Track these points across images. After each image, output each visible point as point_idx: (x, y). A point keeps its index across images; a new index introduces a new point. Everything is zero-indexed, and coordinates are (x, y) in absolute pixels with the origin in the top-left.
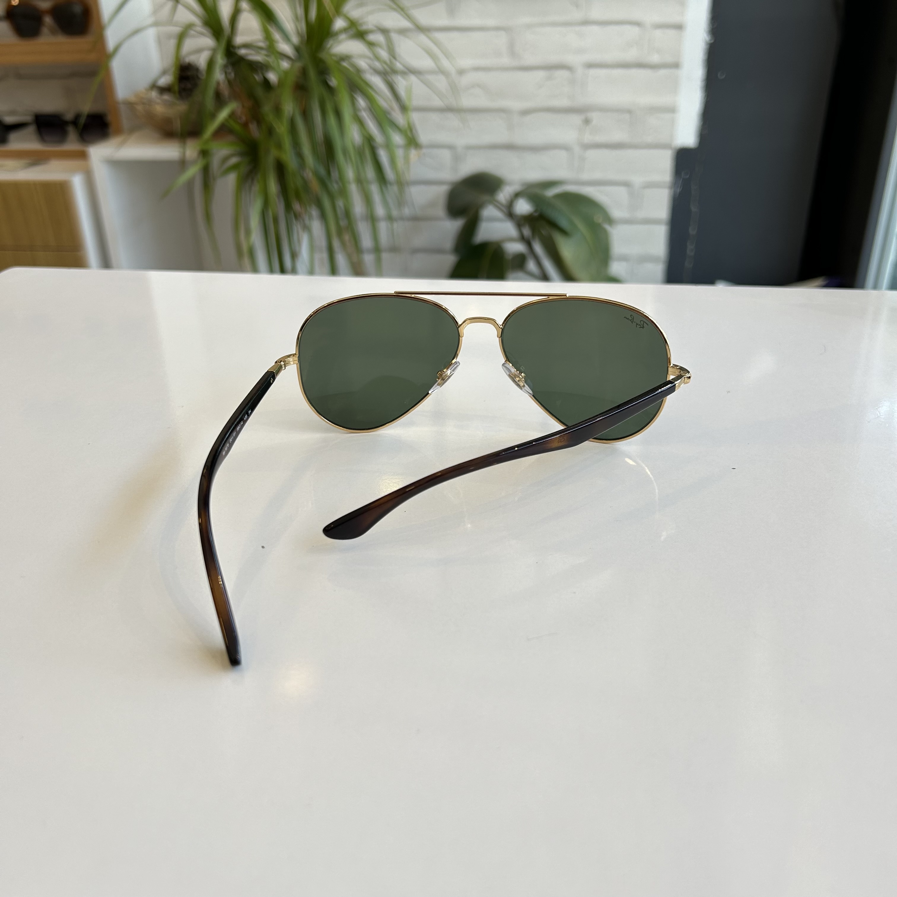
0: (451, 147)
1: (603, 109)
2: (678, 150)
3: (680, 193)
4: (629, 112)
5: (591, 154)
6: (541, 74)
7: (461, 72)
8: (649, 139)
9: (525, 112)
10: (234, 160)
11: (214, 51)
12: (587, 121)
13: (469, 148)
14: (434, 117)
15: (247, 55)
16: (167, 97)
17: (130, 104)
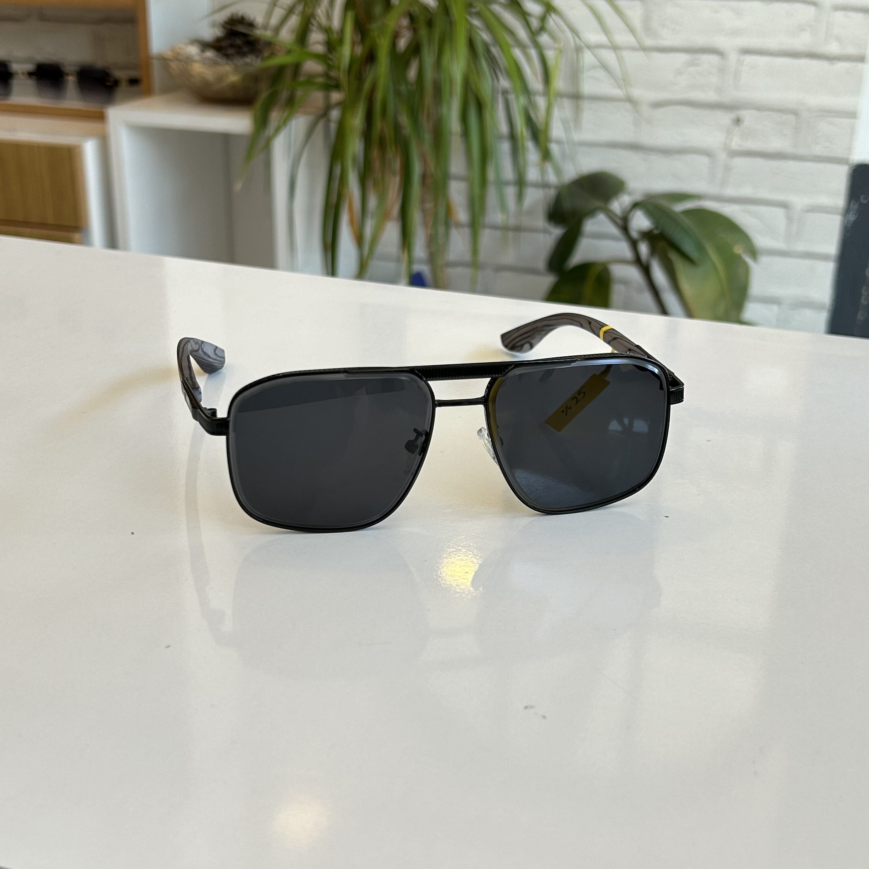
0: (559, 142)
1: (759, 108)
2: (855, 167)
3: (855, 222)
4: (795, 113)
5: (739, 162)
6: (683, 57)
8: (818, 150)
9: (658, 105)
12: (738, 121)
13: (582, 144)
16: (210, 54)
17: (164, 60)
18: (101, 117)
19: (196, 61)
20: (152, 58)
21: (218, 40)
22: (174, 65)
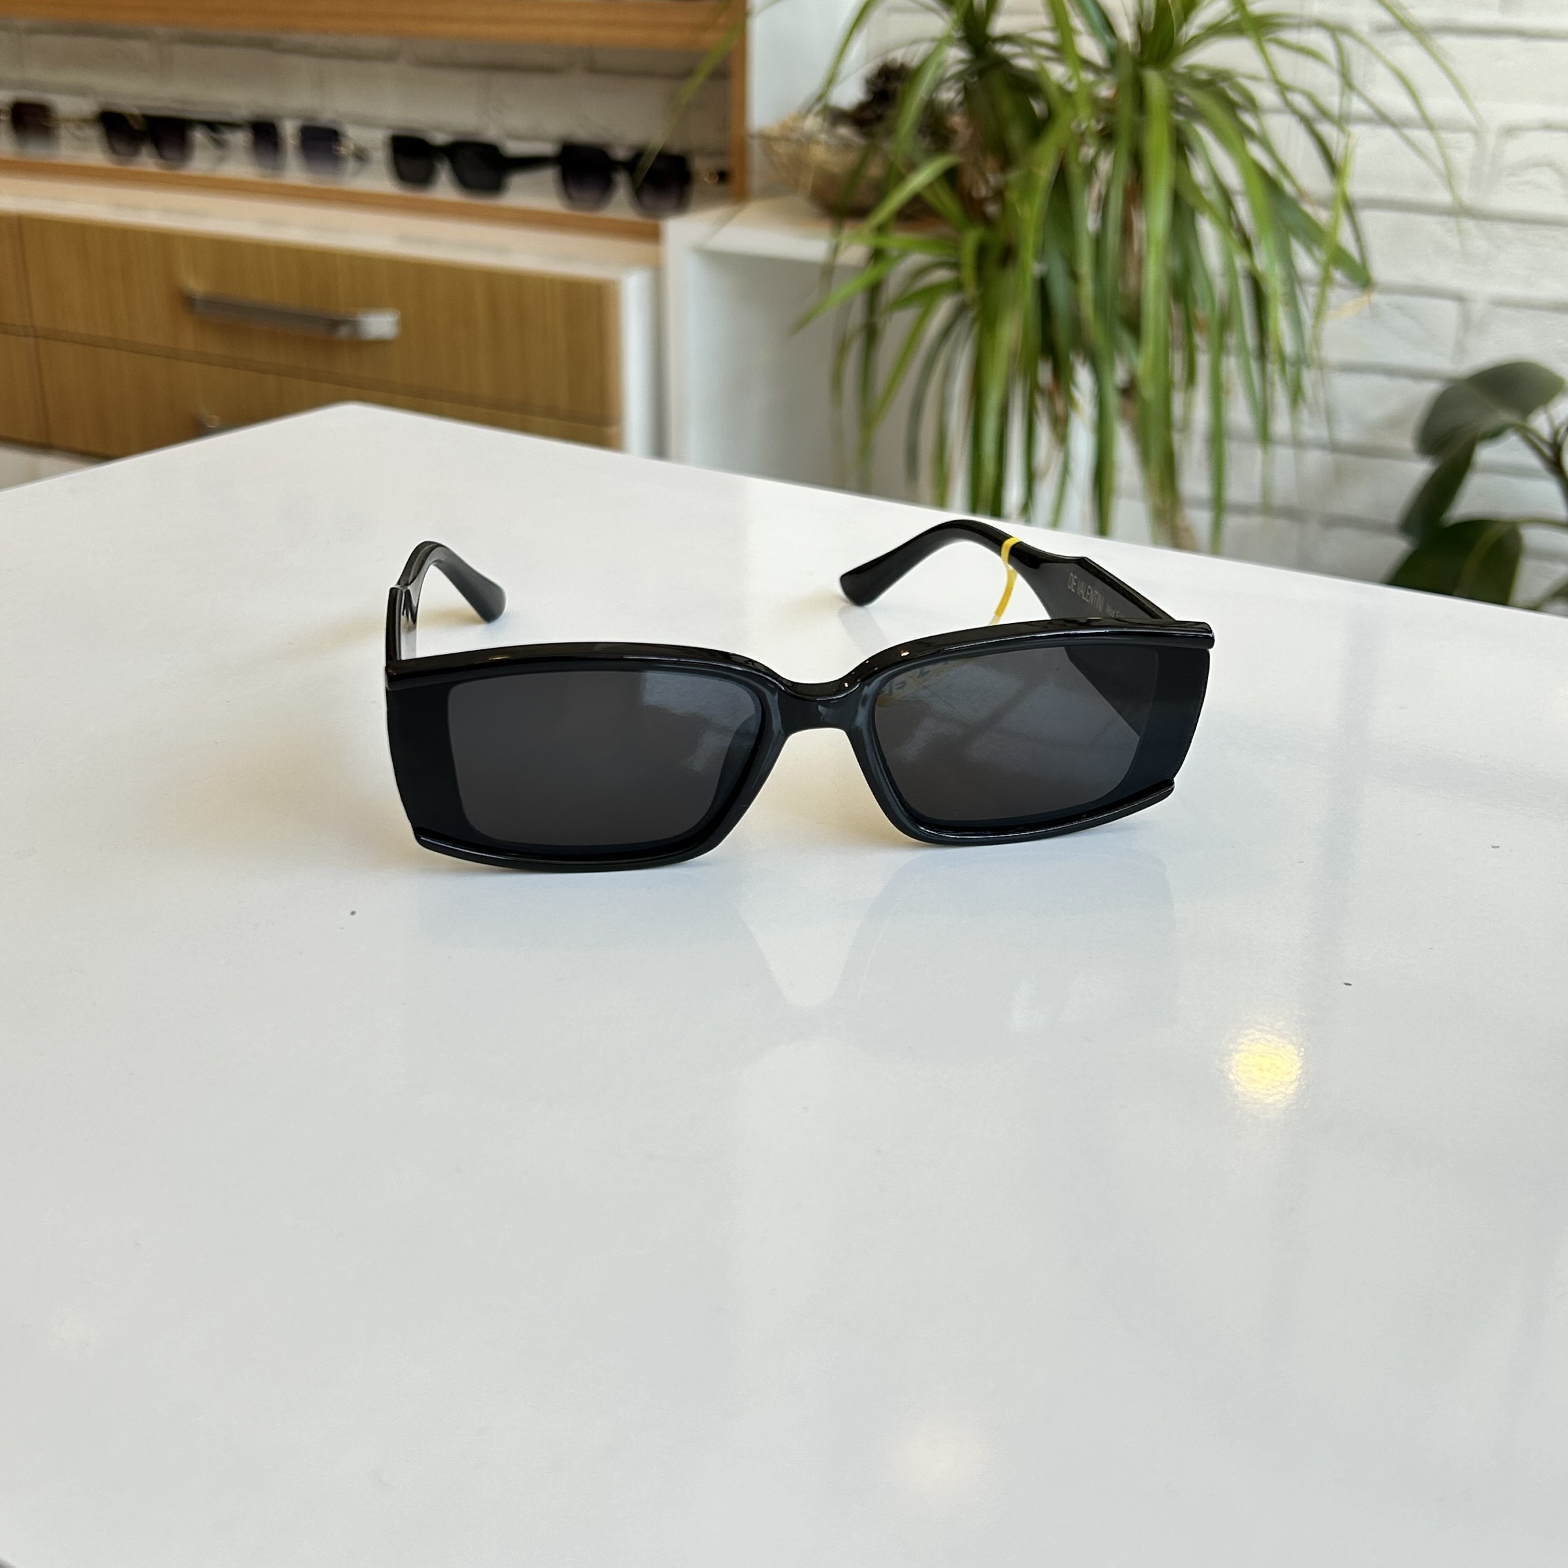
0: (1459, 298)
7: (1511, 131)
10: (941, 275)
11: (942, 42)
13: (1501, 303)
14: (1431, 223)
15: (1015, 56)
16: (844, 131)
17: (767, 139)
18: (654, 235)
19: (818, 142)
20: (752, 137)
21: (862, 107)
22: (781, 149)
